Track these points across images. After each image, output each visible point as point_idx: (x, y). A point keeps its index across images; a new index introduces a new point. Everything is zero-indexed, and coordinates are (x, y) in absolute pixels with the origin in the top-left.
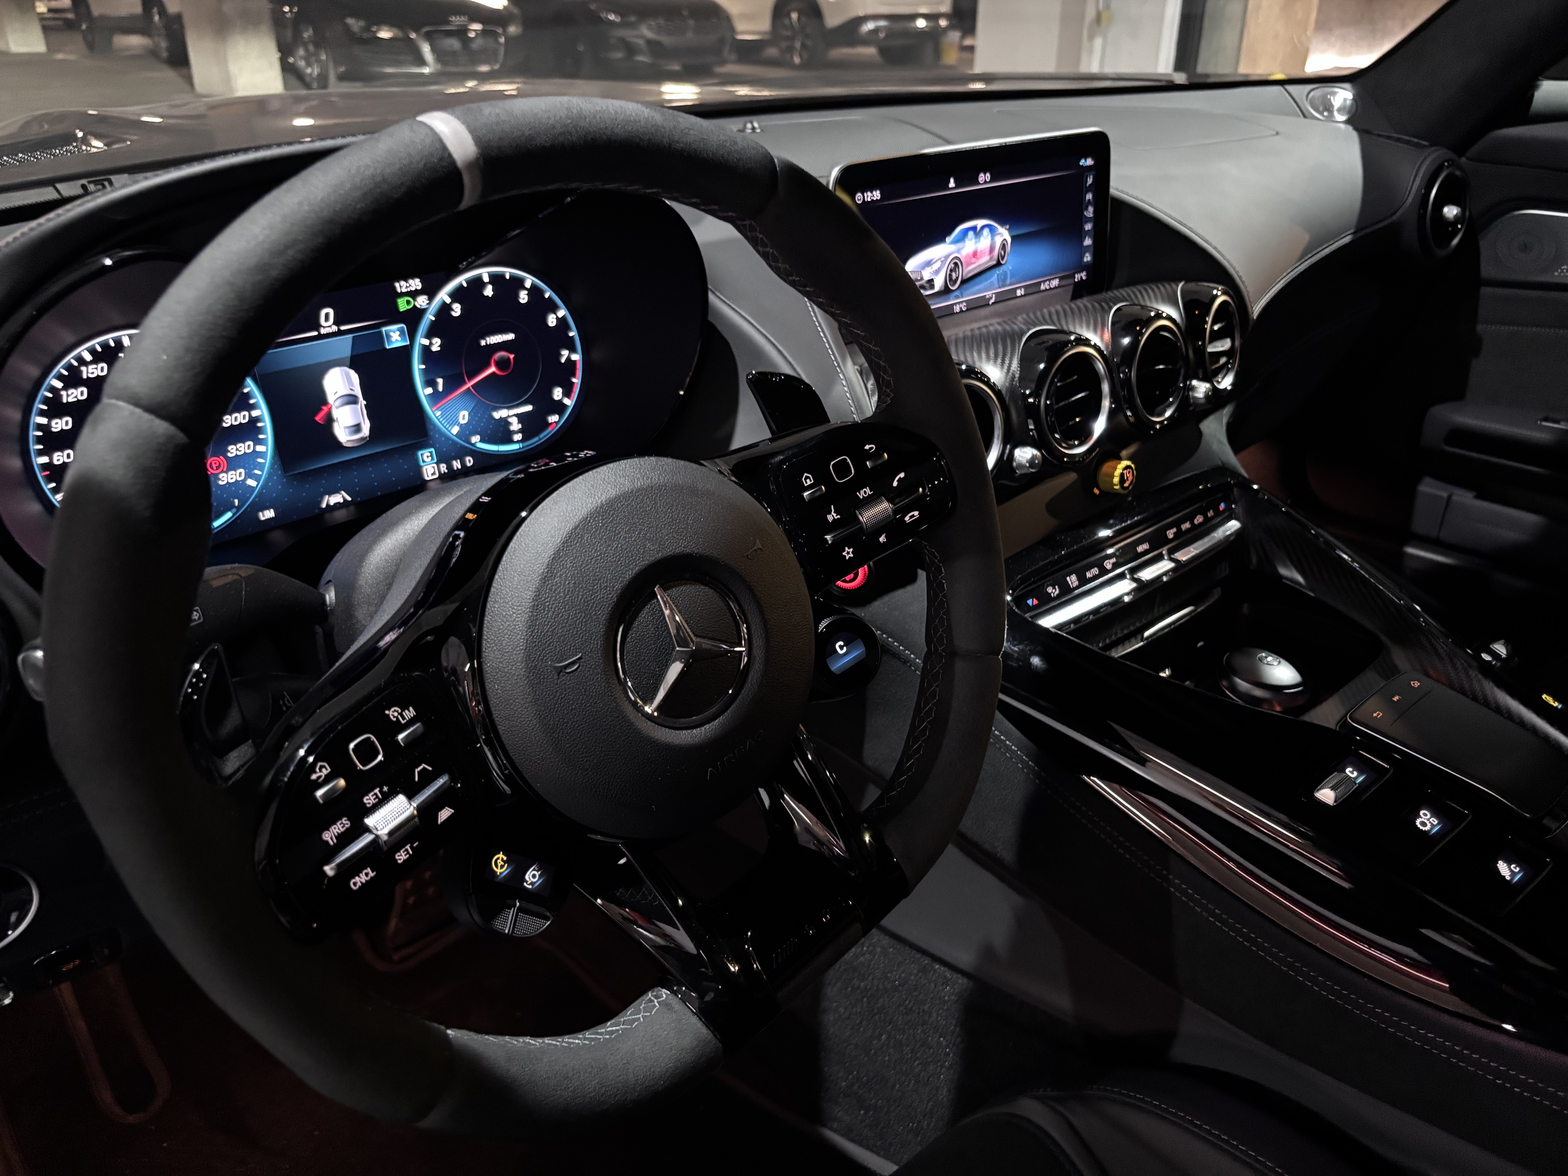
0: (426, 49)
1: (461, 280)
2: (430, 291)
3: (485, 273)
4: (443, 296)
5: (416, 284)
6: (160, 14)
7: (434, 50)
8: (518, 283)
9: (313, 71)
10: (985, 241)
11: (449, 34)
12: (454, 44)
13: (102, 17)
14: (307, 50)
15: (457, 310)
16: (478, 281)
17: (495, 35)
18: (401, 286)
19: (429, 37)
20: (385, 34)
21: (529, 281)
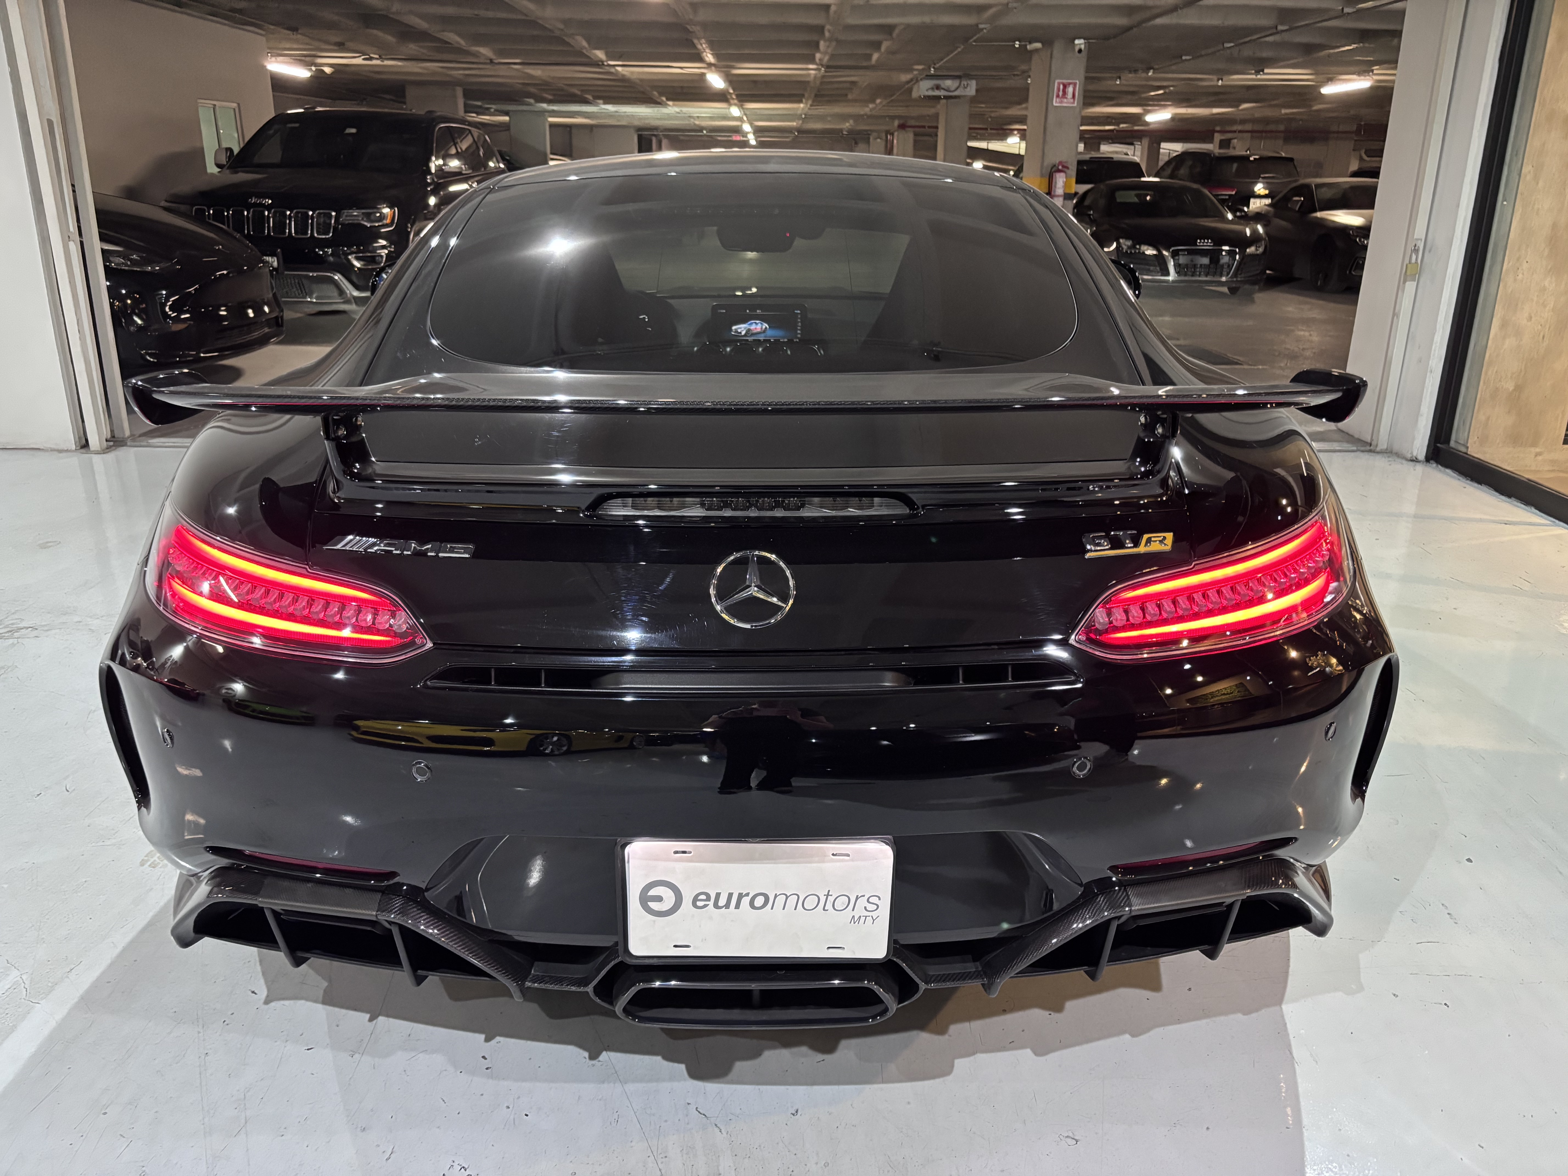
0: (1171, 262)
7: (1176, 264)
10: (759, 326)
11: (1195, 253)
12: (1200, 260)
19: (1175, 254)
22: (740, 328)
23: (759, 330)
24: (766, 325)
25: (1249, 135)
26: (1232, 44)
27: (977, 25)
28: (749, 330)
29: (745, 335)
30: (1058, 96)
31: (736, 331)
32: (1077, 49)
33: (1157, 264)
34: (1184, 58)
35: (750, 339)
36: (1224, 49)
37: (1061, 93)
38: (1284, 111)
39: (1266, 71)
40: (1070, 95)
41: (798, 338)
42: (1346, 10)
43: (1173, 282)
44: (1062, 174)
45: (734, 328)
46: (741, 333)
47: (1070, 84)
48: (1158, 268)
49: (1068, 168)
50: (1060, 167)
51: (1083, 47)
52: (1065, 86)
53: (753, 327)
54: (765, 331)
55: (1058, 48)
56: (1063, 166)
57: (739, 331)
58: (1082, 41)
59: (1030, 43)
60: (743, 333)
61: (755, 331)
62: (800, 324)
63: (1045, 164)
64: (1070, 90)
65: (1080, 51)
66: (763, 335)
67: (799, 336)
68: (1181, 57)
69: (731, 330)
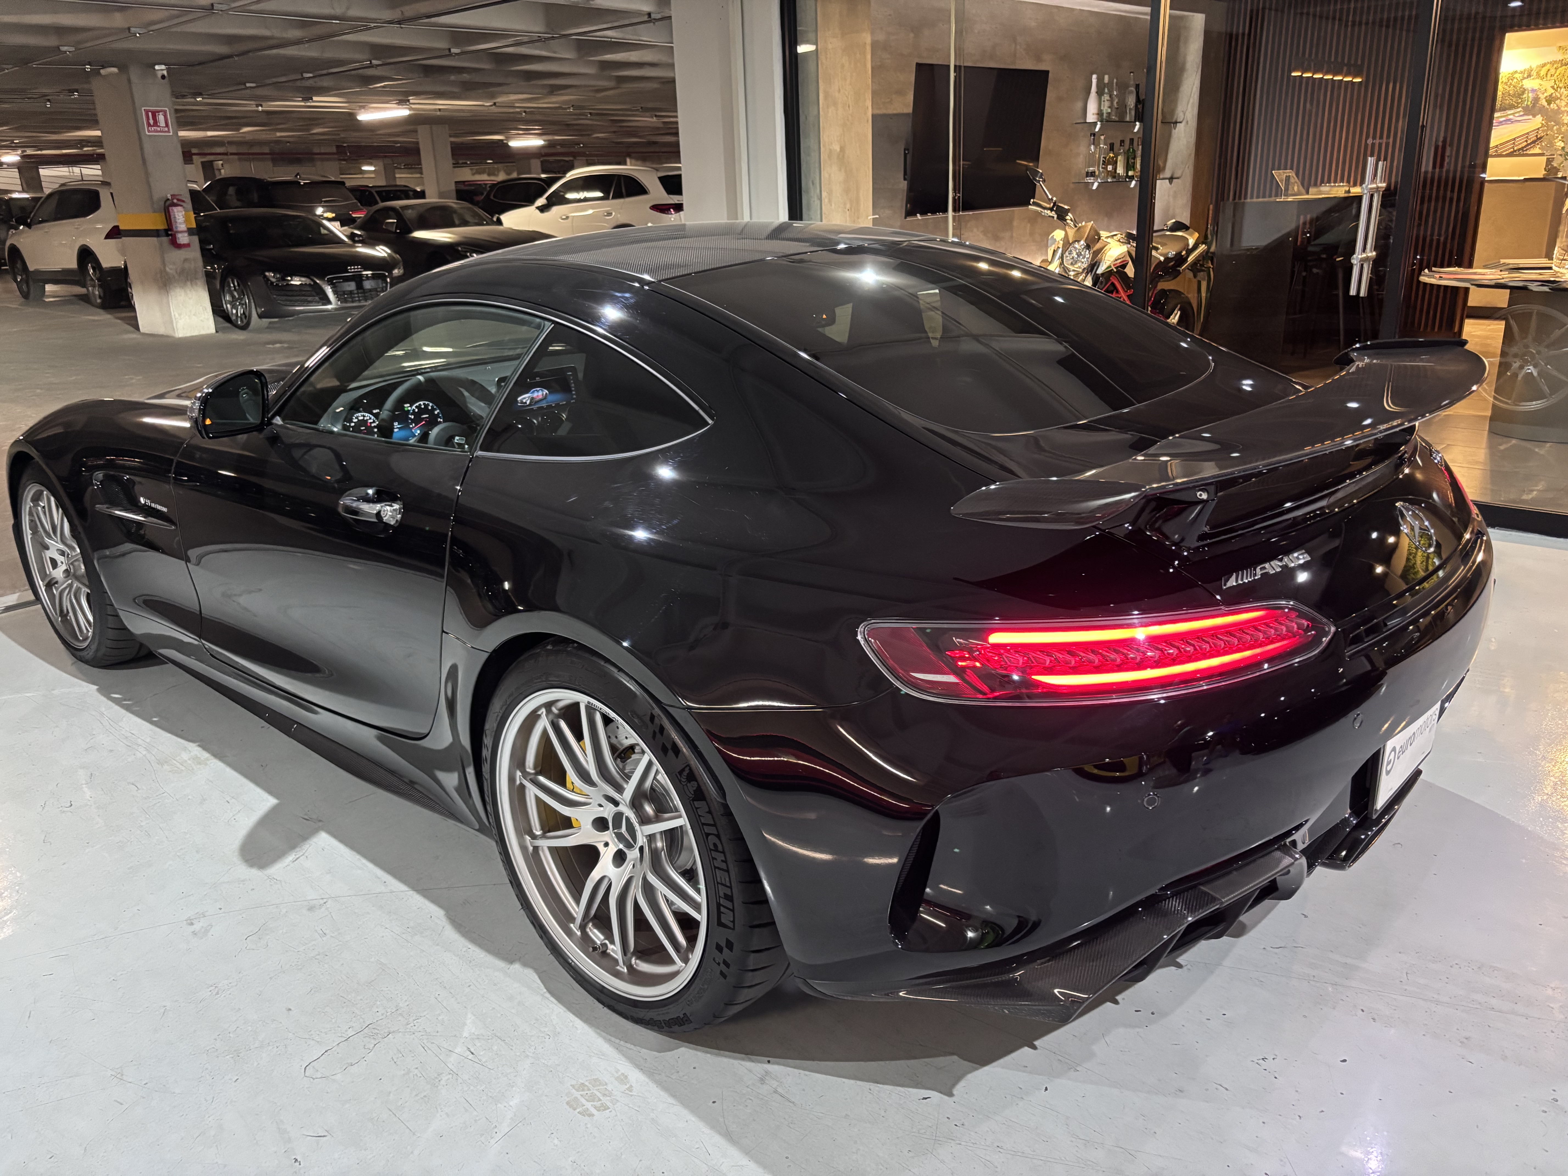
0: (329, 291)
1: (417, 404)
2: (411, 406)
3: (422, 403)
4: (414, 407)
5: (408, 405)
6: (94, 269)
7: (335, 292)
8: (428, 405)
9: (237, 312)
10: (540, 393)
11: (347, 279)
12: (351, 286)
13: (37, 272)
14: (233, 296)
15: (416, 410)
16: (420, 405)
17: (383, 278)
18: (406, 405)
19: (330, 282)
20: (296, 281)
21: (431, 404)
22: (525, 398)
23: (541, 397)
24: (546, 391)
25: (236, 157)
26: (311, 75)
27: (58, 47)
28: (532, 399)
29: (530, 405)
30: (149, 125)
31: (522, 402)
32: (159, 76)
33: (315, 294)
34: (248, 85)
35: (535, 407)
36: (303, 78)
37: (151, 122)
38: (278, 134)
39: (315, 99)
40: (162, 122)
41: (574, 399)
42: (454, 50)
43: (336, 309)
44: (180, 208)
45: (519, 399)
46: (526, 403)
47: (159, 112)
48: (317, 298)
49: (183, 201)
50: (175, 201)
51: (165, 73)
52: (154, 114)
53: (535, 395)
54: (545, 398)
55: (135, 74)
56: (178, 200)
57: (524, 401)
58: (163, 67)
59: (104, 67)
60: (528, 402)
61: (538, 399)
62: (573, 385)
63: (155, 198)
64: (161, 118)
65: (163, 77)
66: (544, 401)
67: (575, 396)
68: (245, 84)
69: (517, 402)
